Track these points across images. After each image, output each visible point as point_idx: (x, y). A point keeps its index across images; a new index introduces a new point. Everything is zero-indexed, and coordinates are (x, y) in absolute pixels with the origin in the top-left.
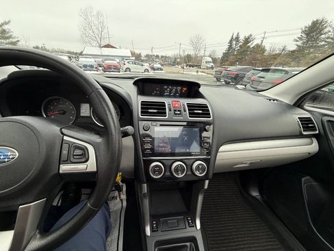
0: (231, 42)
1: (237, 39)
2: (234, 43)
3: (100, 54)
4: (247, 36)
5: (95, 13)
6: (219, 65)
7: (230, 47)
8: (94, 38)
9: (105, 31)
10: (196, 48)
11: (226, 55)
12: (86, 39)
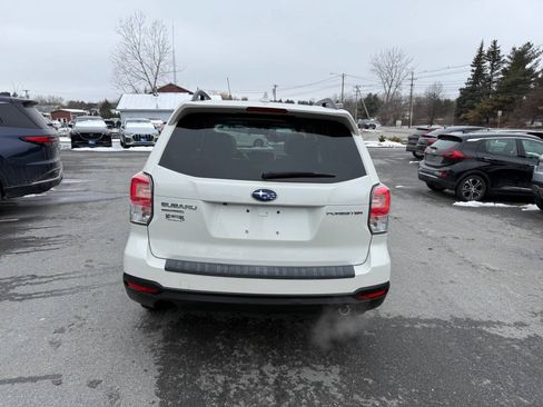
0: (478, 62)
1: (494, 54)
2: (488, 64)
3: (153, 108)
4: (519, 46)
5: (148, 25)
6: (453, 118)
7: (478, 73)
8: (142, 75)
9: (168, 58)
10: (388, 81)
11: (469, 95)
12: (125, 79)
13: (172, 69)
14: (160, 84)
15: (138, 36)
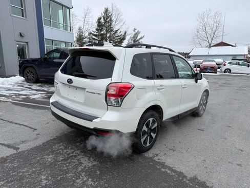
8: (206, 39)
12: (197, 41)
13: (221, 34)
14: (215, 42)
15: (206, 21)
